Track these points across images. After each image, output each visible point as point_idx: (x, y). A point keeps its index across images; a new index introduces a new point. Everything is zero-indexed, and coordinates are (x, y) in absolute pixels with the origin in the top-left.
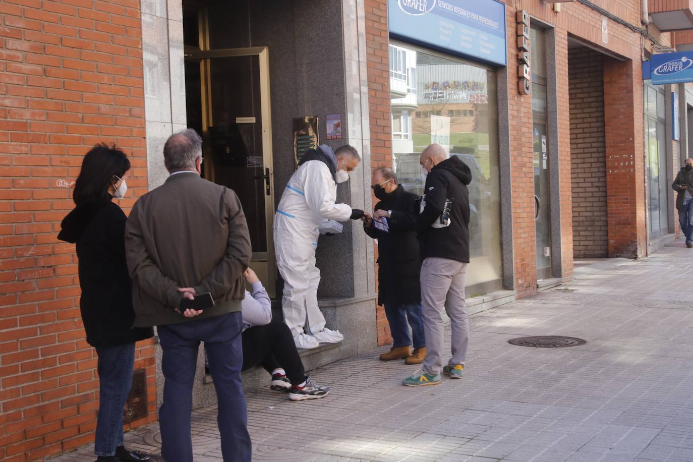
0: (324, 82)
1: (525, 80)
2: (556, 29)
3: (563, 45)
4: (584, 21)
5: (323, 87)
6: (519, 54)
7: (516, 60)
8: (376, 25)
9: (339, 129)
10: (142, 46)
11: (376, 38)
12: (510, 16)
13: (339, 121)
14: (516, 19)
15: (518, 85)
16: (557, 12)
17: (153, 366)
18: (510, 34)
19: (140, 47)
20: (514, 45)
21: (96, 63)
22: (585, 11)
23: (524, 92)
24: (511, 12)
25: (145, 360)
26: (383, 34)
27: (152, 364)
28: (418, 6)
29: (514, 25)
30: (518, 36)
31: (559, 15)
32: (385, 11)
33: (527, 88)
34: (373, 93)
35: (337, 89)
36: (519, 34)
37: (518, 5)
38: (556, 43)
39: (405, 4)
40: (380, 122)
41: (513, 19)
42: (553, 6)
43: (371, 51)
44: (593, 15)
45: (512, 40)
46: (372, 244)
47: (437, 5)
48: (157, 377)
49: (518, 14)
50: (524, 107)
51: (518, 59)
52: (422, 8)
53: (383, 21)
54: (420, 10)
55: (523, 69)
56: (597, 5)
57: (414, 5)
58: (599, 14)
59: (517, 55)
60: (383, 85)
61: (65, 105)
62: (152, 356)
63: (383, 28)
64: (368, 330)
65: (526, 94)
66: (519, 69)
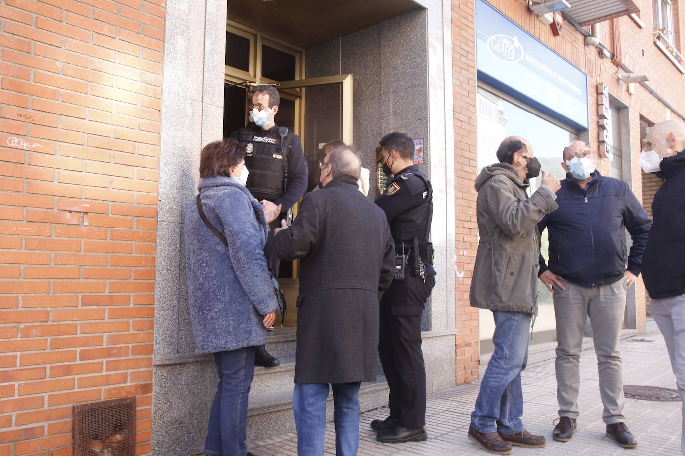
0: (408, 109)
1: (606, 144)
2: (631, 110)
3: (636, 124)
4: (652, 108)
5: (406, 114)
6: (600, 121)
7: (597, 126)
8: (463, 59)
9: (421, 154)
10: (165, 4)
11: (463, 72)
12: (592, 87)
13: (422, 146)
14: (597, 91)
15: (599, 149)
16: (630, 94)
17: (148, 395)
18: (591, 101)
19: (163, 5)
20: (595, 113)
21: (93, 8)
22: (653, 100)
23: (605, 155)
24: (592, 83)
25: (136, 387)
26: (471, 69)
27: (148, 393)
28: (507, 53)
29: (595, 95)
30: (599, 105)
31: (632, 96)
32: (473, 48)
33: (607, 152)
34: (459, 124)
35: (420, 114)
36: (599, 104)
37: (598, 78)
38: (630, 121)
39: (494, 48)
40: (466, 154)
41: (594, 90)
42: (628, 88)
43: (458, 83)
44: (659, 105)
45: (593, 108)
46: (454, 276)
47: (525, 57)
48: (153, 411)
49: (599, 86)
50: (604, 170)
51: (598, 125)
52: (510, 56)
53: (470, 56)
54: (509, 57)
55: (603, 134)
56: (662, 97)
57: (502, 51)
58: (664, 106)
59: (598, 122)
60: (469, 118)
61: (35, 46)
62: (149, 382)
63: (471, 63)
64: (445, 367)
65: (606, 157)
66: (600, 134)
